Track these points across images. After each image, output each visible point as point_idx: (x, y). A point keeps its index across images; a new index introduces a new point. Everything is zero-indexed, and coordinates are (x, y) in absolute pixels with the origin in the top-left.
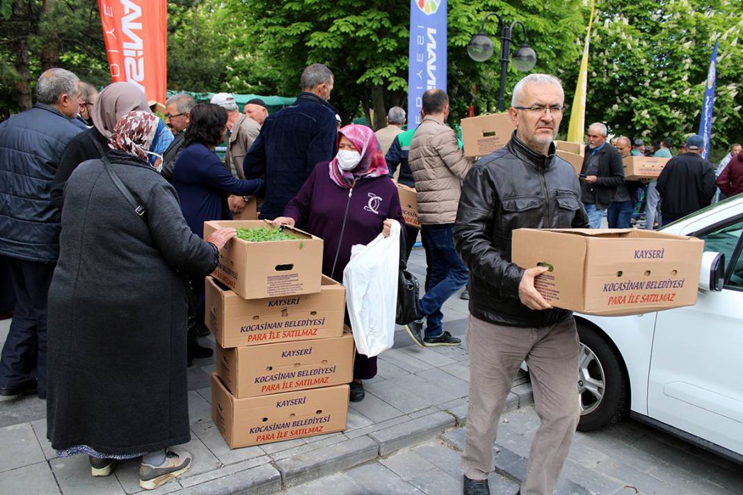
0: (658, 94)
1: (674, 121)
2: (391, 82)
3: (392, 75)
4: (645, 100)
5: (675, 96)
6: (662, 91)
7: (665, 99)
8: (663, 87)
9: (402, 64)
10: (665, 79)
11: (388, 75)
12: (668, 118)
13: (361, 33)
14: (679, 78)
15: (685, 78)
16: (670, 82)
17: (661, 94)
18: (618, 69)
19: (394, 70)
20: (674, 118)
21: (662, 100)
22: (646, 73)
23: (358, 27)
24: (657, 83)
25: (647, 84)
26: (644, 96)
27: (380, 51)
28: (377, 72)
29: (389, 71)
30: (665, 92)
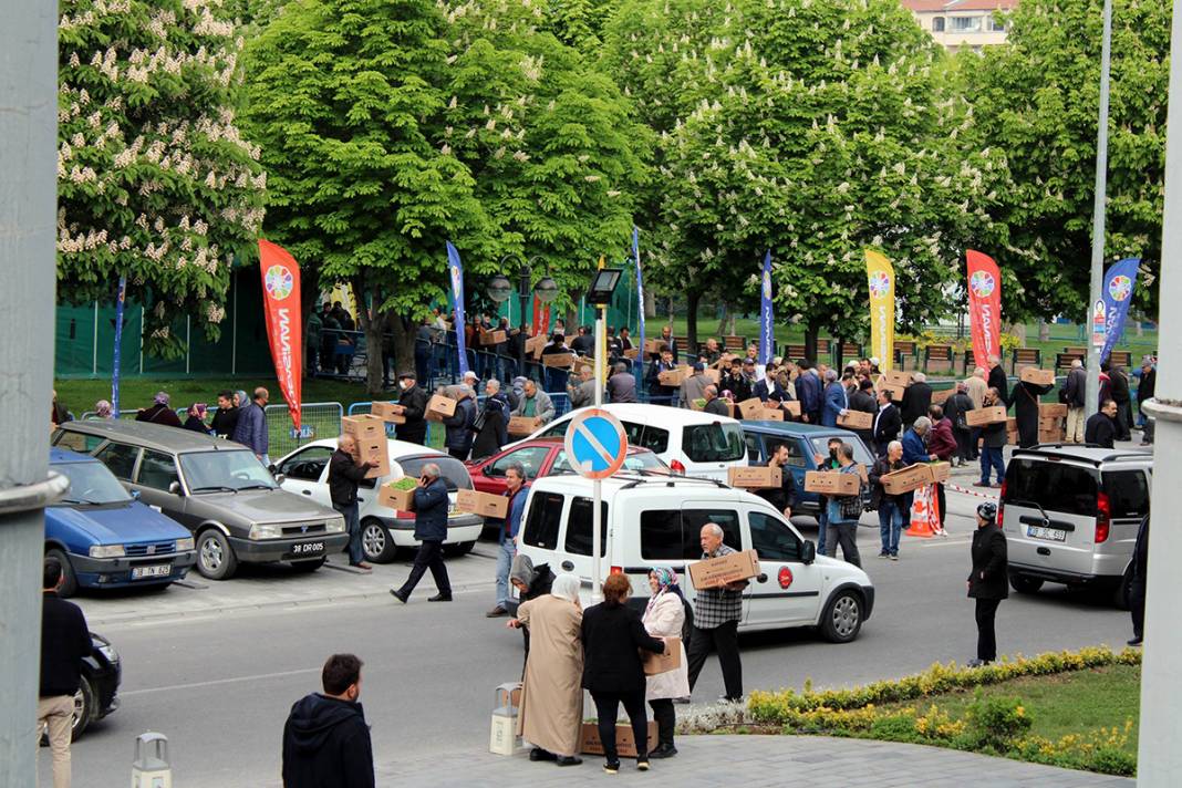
0: (811, 259)
1: (834, 299)
2: (415, 312)
3: (416, 303)
4: (793, 268)
5: (832, 262)
6: (817, 253)
7: (821, 266)
8: (819, 247)
9: (425, 291)
10: (821, 235)
11: (411, 304)
12: (825, 295)
13: (382, 264)
14: (838, 236)
15: (845, 235)
16: (828, 240)
17: (815, 259)
18: (747, 223)
19: (417, 299)
20: (833, 295)
21: (817, 268)
22: (791, 228)
23: (378, 257)
24: (810, 241)
25: (794, 244)
26: (792, 260)
27: (402, 280)
28: (399, 300)
29: (412, 299)
30: (820, 255)
